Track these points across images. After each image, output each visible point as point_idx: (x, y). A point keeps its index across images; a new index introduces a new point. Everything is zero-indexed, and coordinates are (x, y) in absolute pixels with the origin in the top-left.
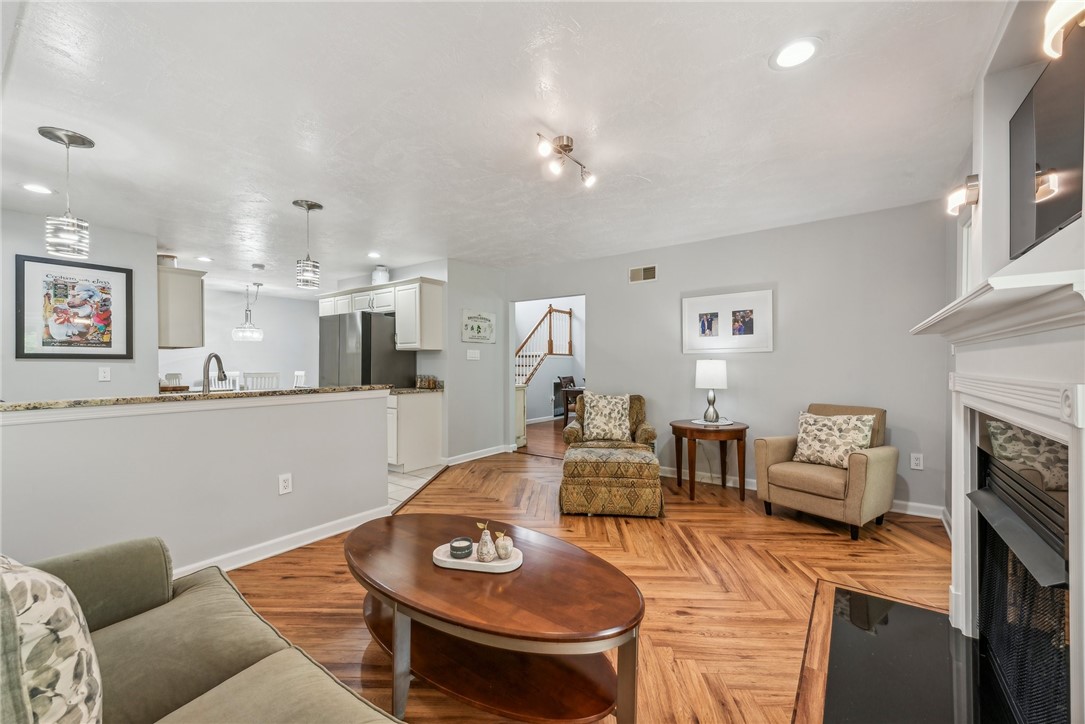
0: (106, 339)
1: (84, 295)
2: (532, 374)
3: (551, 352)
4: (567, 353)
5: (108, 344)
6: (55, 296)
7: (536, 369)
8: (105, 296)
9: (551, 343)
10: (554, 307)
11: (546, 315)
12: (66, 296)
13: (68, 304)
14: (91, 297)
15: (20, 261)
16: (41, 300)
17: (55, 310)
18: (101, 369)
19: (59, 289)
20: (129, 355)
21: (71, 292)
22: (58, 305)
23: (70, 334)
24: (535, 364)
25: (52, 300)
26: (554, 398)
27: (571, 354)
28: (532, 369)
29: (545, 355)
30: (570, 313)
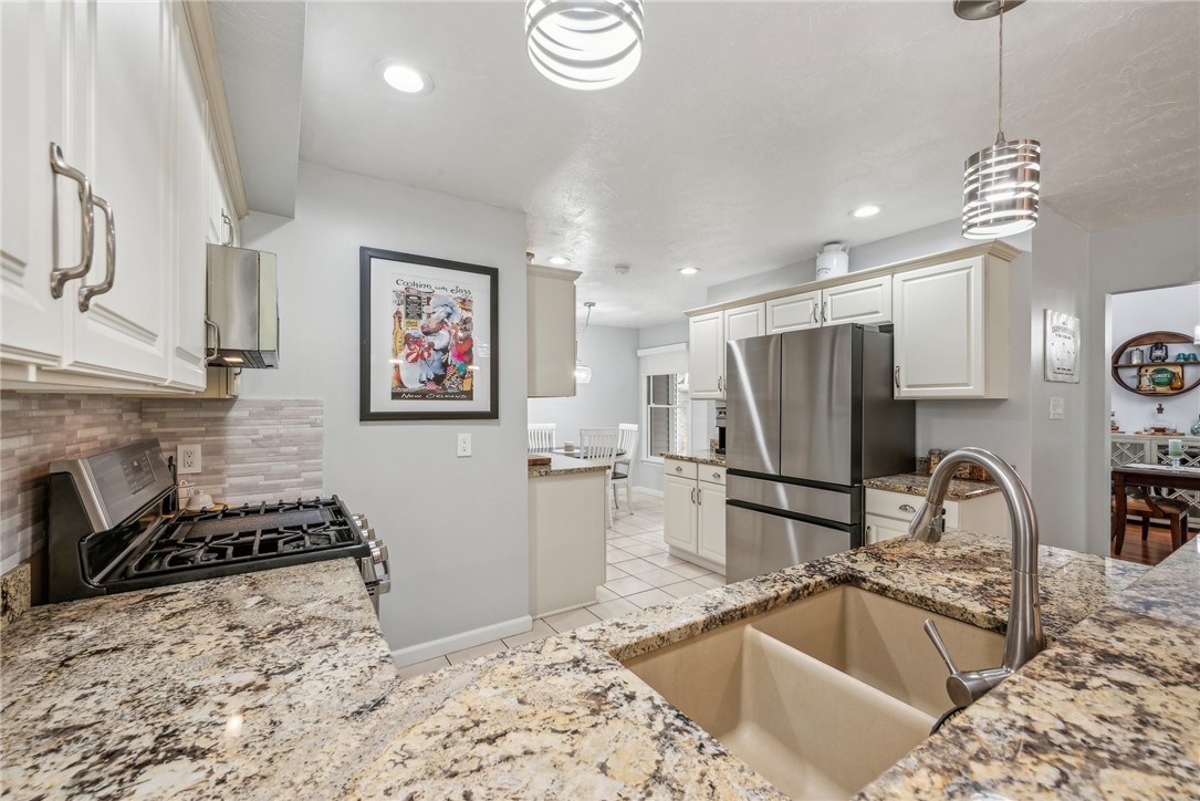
0: (466, 388)
1: (441, 313)
5: (469, 395)
6: (407, 314)
8: (466, 315)
12: (420, 316)
13: (422, 328)
14: (449, 315)
15: (366, 256)
16: (390, 323)
17: (408, 340)
18: (461, 436)
19: (413, 304)
20: (493, 414)
21: (426, 309)
22: (411, 331)
23: (424, 379)
25: (404, 321)
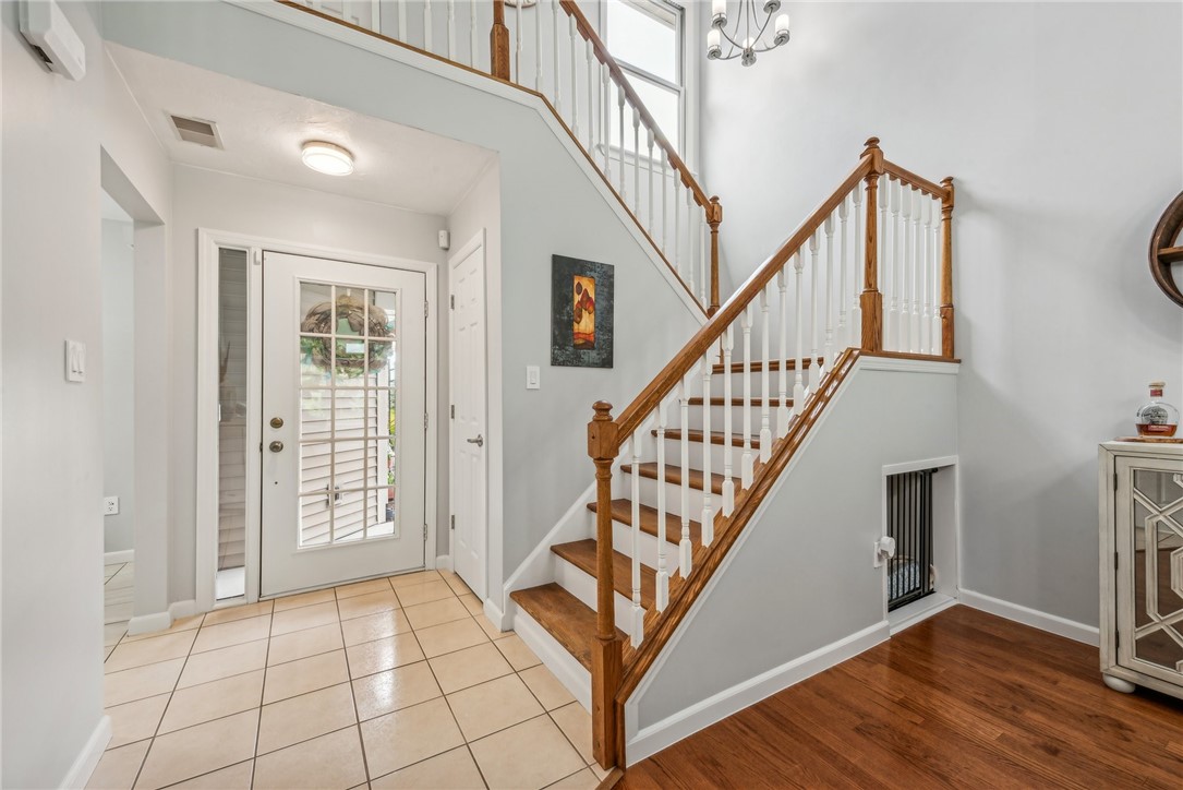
2: (787, 447)
3: (873, 342)
4: (937, 351)
7: (805, 421)
9: (872, 304)
10: (890, 154)
11: (851, 184)
24: (803, 395)
26: (889, 544)
27: (949, 354)
28: (786, 416)
29: (850, 356)
30: (947, 195)
